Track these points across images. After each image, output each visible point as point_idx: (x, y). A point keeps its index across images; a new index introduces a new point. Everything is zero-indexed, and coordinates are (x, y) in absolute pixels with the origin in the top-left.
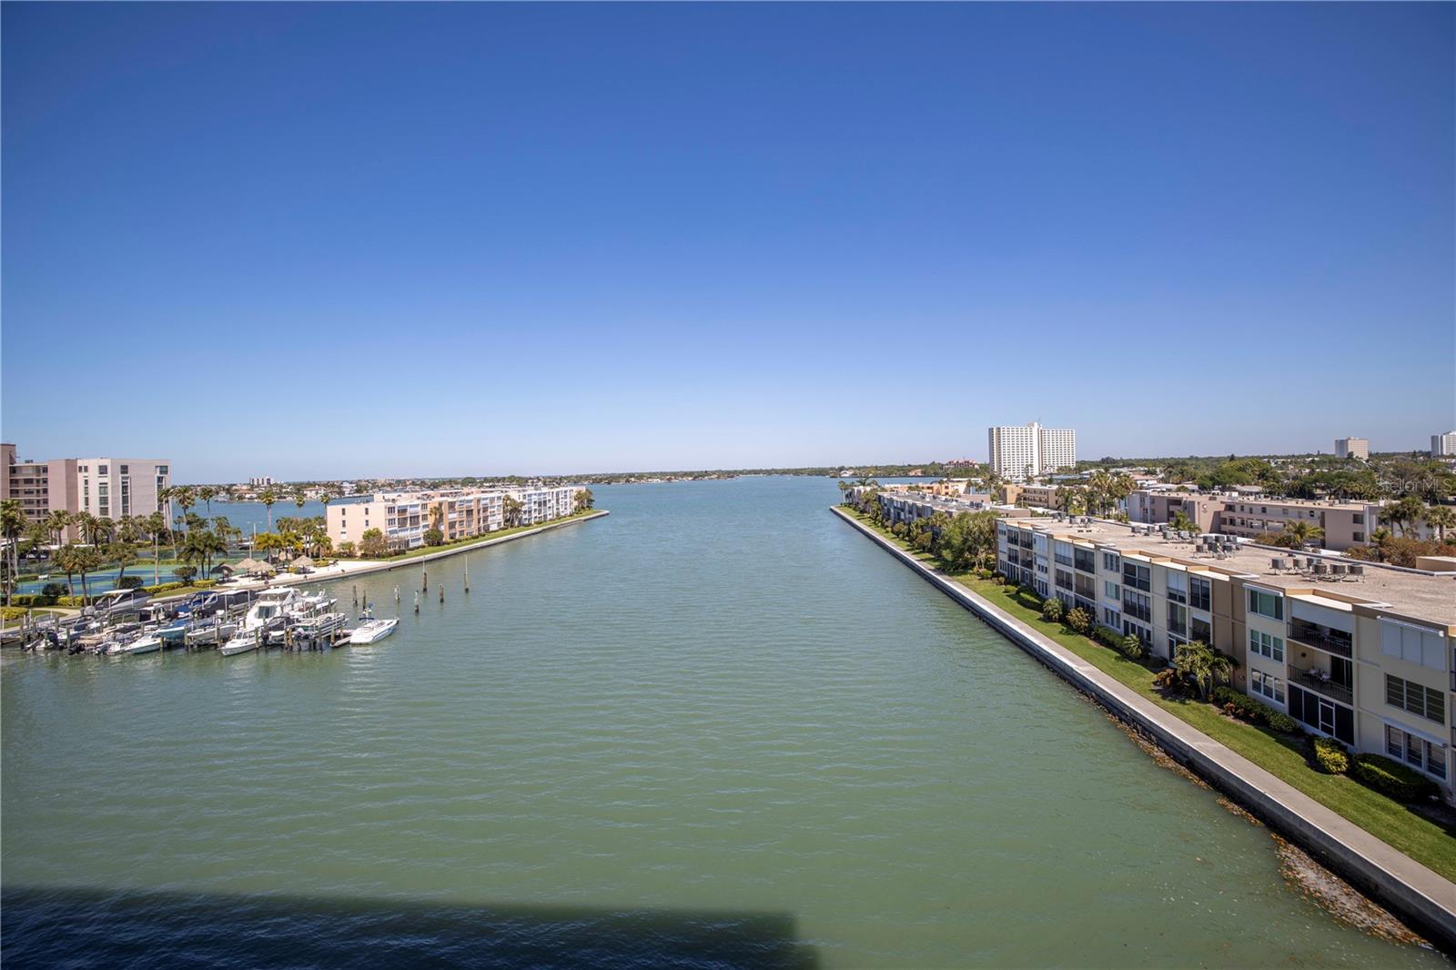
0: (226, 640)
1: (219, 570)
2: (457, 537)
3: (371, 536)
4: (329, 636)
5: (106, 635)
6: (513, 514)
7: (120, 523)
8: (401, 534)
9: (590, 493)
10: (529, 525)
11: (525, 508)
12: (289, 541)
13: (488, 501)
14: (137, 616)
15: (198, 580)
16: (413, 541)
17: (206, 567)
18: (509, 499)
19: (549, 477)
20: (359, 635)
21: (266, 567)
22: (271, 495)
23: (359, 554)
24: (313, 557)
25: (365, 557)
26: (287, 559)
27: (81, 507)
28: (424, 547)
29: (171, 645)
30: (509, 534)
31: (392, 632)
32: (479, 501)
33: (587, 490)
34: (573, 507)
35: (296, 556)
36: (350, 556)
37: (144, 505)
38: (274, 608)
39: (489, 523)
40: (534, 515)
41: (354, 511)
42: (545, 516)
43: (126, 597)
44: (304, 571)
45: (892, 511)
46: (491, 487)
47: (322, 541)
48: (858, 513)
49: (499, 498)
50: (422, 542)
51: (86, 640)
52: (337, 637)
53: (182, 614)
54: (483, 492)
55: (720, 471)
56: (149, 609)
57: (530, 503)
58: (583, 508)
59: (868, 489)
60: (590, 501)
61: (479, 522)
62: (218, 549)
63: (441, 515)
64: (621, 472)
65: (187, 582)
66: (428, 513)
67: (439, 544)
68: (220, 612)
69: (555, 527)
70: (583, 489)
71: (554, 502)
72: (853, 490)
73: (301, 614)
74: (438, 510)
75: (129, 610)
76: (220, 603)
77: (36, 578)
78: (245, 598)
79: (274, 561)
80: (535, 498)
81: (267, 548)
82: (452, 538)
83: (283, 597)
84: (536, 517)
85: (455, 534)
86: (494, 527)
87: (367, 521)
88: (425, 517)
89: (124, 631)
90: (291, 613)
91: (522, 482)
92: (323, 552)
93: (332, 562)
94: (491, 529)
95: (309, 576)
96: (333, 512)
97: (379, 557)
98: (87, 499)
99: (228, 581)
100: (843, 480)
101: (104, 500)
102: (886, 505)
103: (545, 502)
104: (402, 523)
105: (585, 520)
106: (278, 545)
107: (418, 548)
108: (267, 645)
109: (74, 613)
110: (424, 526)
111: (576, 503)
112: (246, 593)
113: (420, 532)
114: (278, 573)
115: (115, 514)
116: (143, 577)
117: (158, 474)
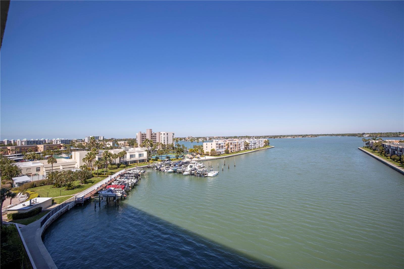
0: (184, 172)
1: (183, 156)
2: (233, 152)
3: (213, 150)
4: (204, 174)
5: (164, 168)
6: (247, 146)
7: (167, 145)
8: (219, 150)
9: (269, 141)
10: (251, 149)
11: (250, 145)
12: (196, 151)
13: (240, 143)
14: (169, 165)
15: (179, 158)
16: (222, 152)
17: (180, 155)
18: (246, 142)
19: (257, 136)
20: (210, 174)
21: (191, 156)
22: (192, 140)
23: (210, 155)
24: (200, 155)
25: (211, 155)
26: (195, 155)
27: (161, 142)
28: (224, 154)
29: (175, 172)
30: (246, 152)
31: (217, 174)
32: (238, 142)
33: (268, 140)
34: (264, 145)
35: (197, 154)
36: (208, 155)
37: (170, 142)
38: (192, 166)
39: (241, 148)
40: (252, 147)
41: (209, 144)
42: (256, 147)
43: (167, 160)
44: (198, 158)
45: (390, 150)
46: (241, 139)
47: (202, 151)
48: (372, 150)
49: (243, 142)
50: (224, 153)
51: (161, 169)
52: (205, 174)
53: (176, 165)
54: (239, 140)
55: (312, 134)
56: (171, 163)
57: (251, 143)
58: (266, 145)
59: (377, 141)
60: (269, 143)
61: (238, 148)
62: (183, 152)
63: (229, 146)
64: (278, 135)
65: (177, 159)
66: (225, 145)
67: (228, 153)
68: (183, 166)
69: (259, 150)
70: (267, 140)
71: (258, 143)
72: (370, 142)
73: (198, 168)
74: (228, 145)
75: (168, 163)
76: (183, 163)
77: (155, 155)
78: (187, 163)
79: (193, 155)
80: (253, 142)
81: (192, 152)
82: (231, 152)
83: (194, 163)
84: (253, 147)
85: (232, 151)
86: (242, 150)
87: (212, 147)
88: (225, 146)
89: (167, 167)
90: (196, 167)
91: (249, 137)
92: (202, 154)
93: (204, 156)
94: (241, 150)
95: (200, 159)
96: (204, 144)
97: (214, 156)
98: (162, 140)
99: (185, 159)
100: (364, 138)
101: (164, 140)
102: (387, 148)
103: (256, 143)
104: (219, 147)
105: (267, 149)
106: (193, 151)
107: (223, 154)
108: (191, 174)
109: (160, 163)
110: (225, 149)
111: (264, 144)
112: (187, 162)
113: (224, 150)
114: (194, 158)
115: (166, 144)
116: (170, 157)
117: (173, 135)
